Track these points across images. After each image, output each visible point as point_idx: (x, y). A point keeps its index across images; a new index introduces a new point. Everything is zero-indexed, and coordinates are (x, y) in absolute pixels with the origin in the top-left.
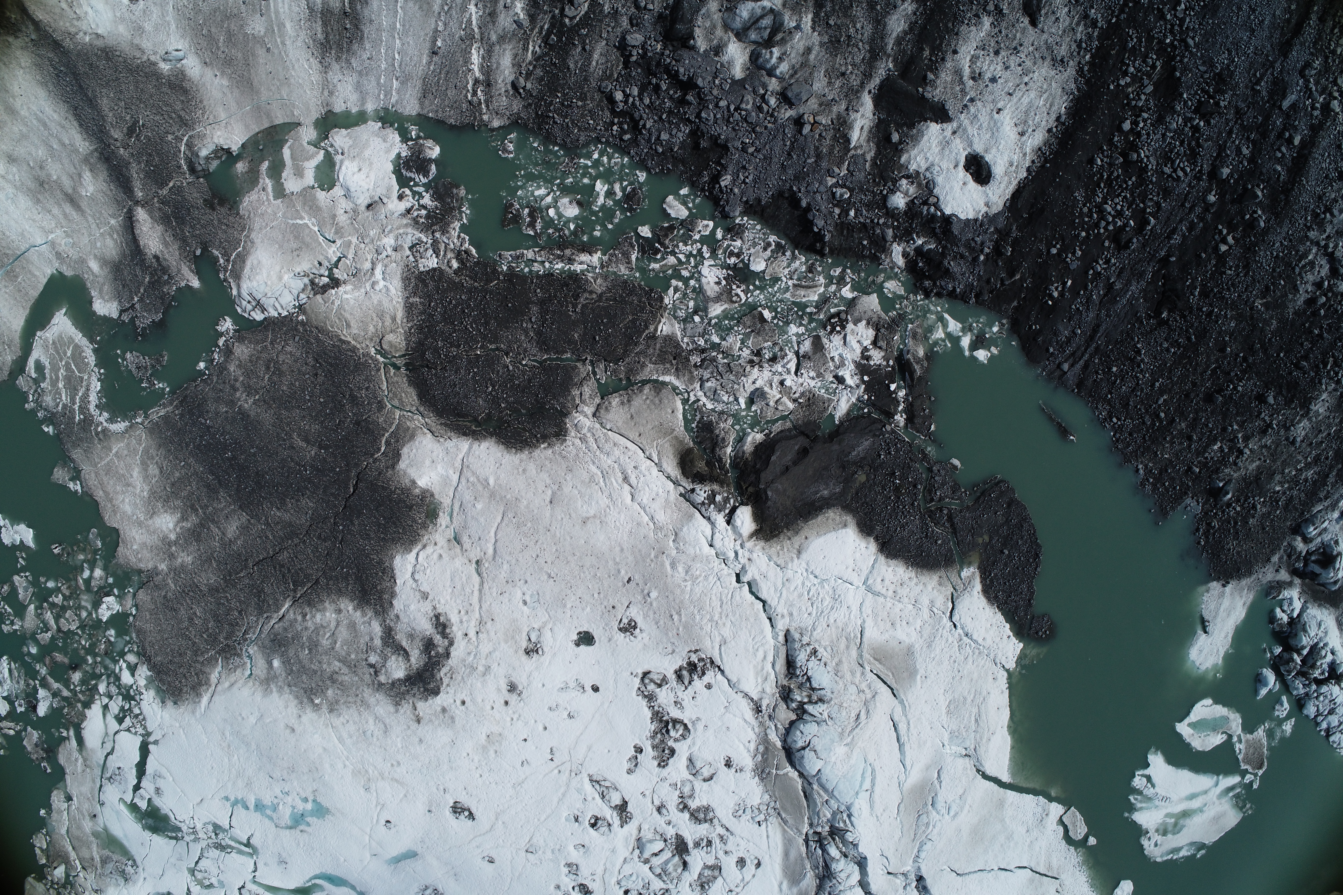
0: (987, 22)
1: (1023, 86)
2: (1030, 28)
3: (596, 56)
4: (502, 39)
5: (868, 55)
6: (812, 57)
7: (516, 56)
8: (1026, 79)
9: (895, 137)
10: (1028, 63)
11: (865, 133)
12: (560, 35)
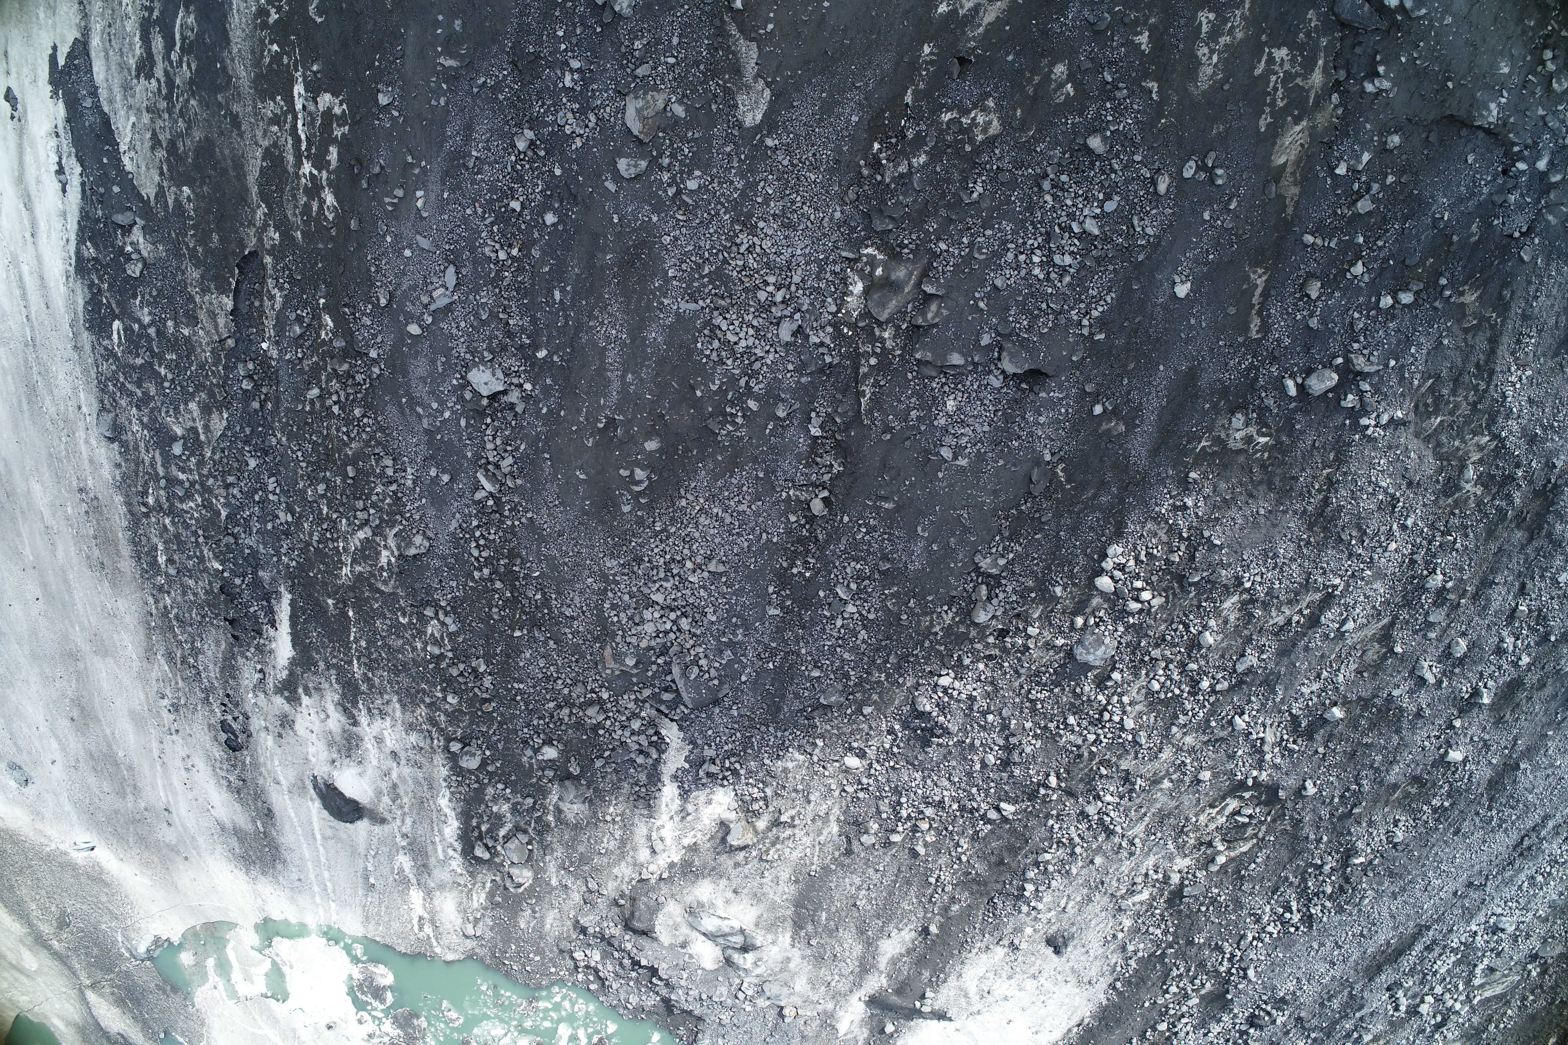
0: (1000, 952)
1: (1039, 1004)
2: (1053, 956)
3: (549, 921)
4: (441, 887)
5: (857, 970)
6: (792, 965)
7: (461, 903)
8: (1042, 998)
9: (889, 1028)
10: (1048, 985)
11: (856, 1024)
12: (506, 898)
